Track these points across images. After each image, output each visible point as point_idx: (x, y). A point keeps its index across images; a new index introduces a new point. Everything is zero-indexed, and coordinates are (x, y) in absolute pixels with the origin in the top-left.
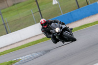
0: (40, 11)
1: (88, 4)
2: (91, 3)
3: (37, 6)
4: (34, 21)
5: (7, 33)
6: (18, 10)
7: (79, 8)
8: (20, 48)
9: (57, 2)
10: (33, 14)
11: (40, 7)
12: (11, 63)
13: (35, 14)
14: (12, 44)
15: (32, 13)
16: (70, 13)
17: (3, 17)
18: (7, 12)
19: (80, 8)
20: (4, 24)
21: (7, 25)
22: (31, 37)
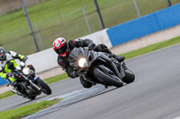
0: (98, 11)
5: (38, 51)
6: (57, 9)
7: (170, 5)
8: (61, 79)
10: (87, 15)
12: (45, 104)
13: (89, 16)
14: (46, 71)
15: (84, 14)
16: (154, 15)
17: (31, 20)
18: (39, 11)
19: (173, 6)
20: (33, 33)
21: (38, 35)
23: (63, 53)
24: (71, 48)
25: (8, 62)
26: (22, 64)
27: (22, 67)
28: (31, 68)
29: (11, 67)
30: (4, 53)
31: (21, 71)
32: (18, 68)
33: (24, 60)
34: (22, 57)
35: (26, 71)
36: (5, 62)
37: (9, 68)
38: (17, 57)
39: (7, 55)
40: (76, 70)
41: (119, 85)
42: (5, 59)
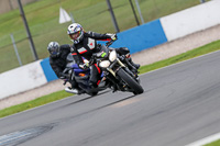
0: (30, 38)
1: (138, 24)
2: (146, 21)
3: (24, 26)
4: (17, 60)
7: (118, 31)
9: (69, 19)
11: (30, 28)
15: (13, 41)
22: (10, 96)
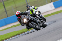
23: (19, 17)
24: (22, 15)
25: (31, 10)
26: (36, 11)
27: (36, 12)
28: (39, 12)
29: (32, 12)
30: (29, 7)
31: (35, 13)
32: (34, 12)
33: (36, 9)
34: (36, 8)
35: (37, 13)
36: (30, 10)
37: (31, 12)
38: (34, 8)
39: (31, 7)
40: (23, 23)
41: (38, 29)
42: (30, 9)
